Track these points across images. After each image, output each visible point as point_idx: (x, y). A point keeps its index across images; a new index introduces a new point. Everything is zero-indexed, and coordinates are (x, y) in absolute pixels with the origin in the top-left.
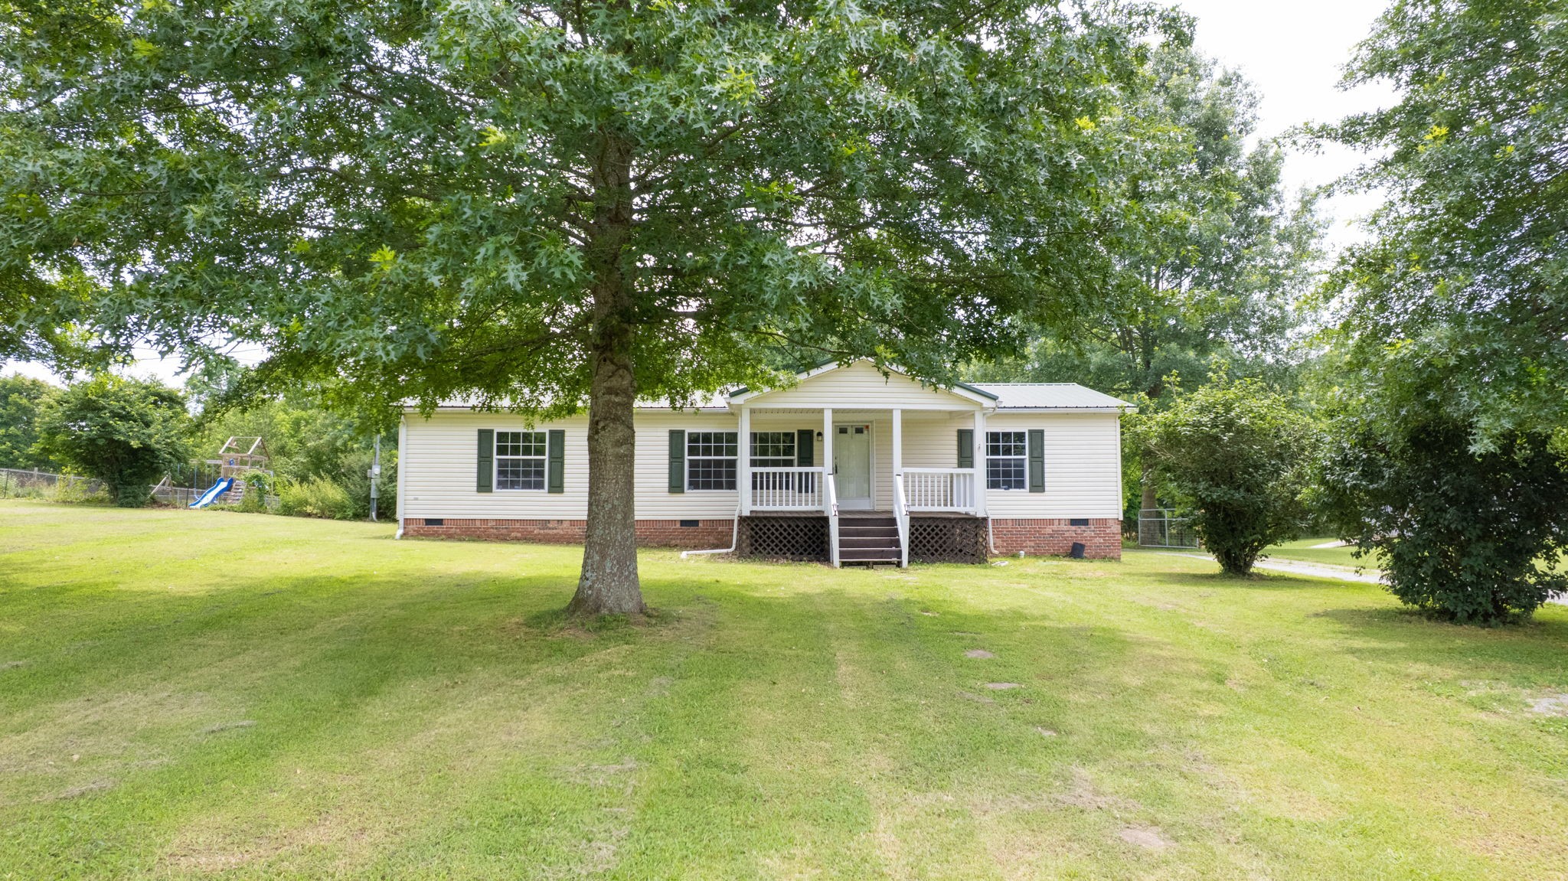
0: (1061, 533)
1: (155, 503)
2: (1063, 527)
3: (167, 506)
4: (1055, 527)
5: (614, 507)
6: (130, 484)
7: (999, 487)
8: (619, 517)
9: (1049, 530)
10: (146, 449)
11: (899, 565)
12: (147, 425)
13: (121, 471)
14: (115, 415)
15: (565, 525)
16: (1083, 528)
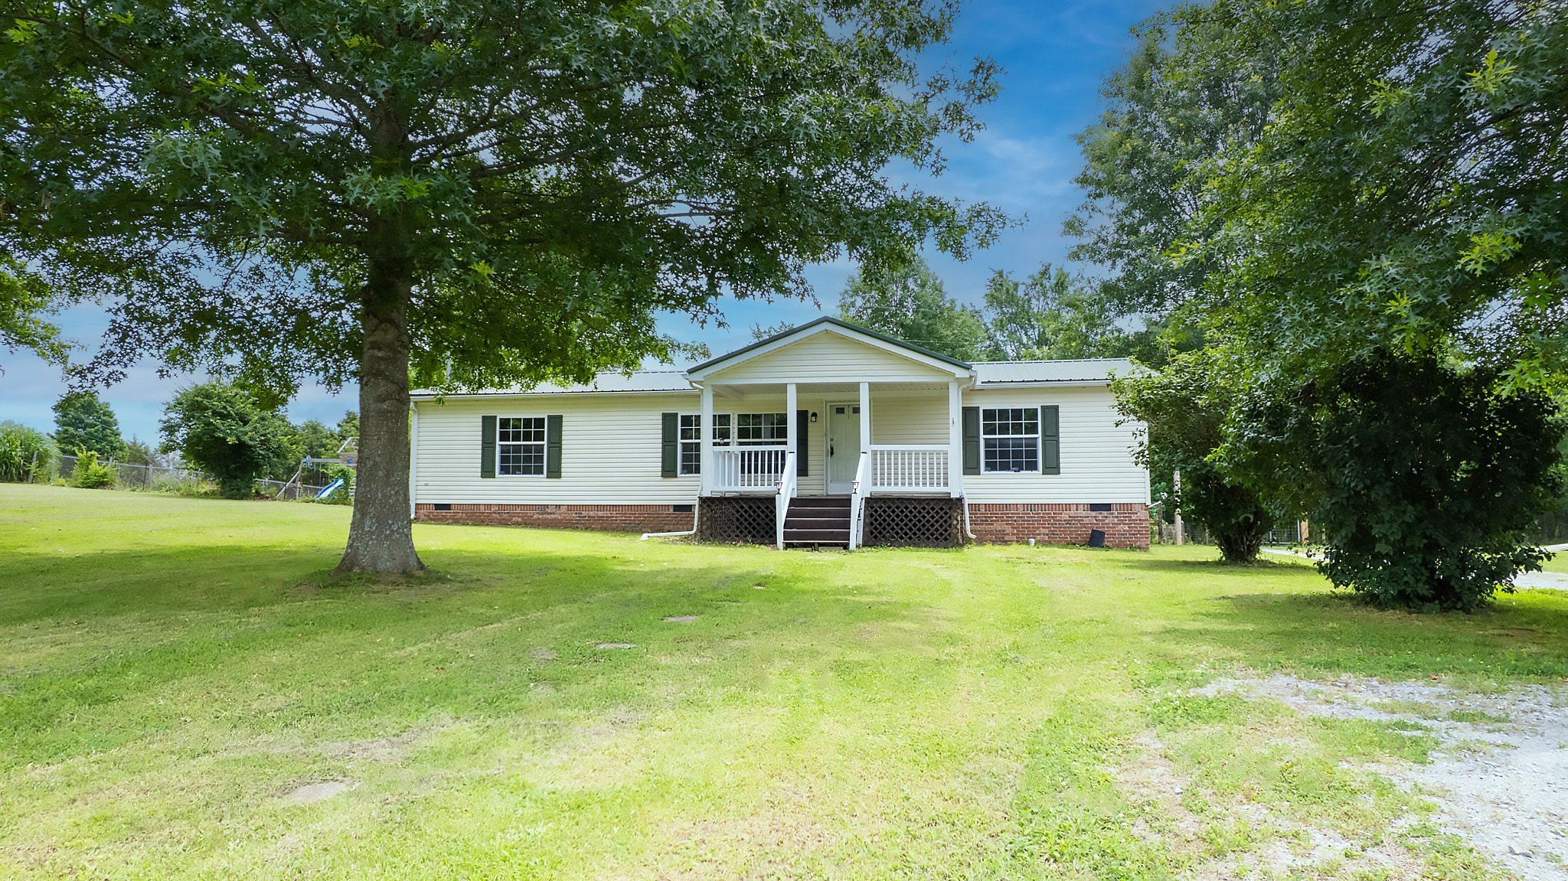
0: (1079, 519)
1: (258, 496)
2: (1081, 512)
3: (267, 498)
4: (1072, 513)
5: (376, 464)
6: (235, 478)
7: (1009, 469)
8: (381, 474)
9: (1065, 516)
10: (241, 446)
11: (846, 547)
12: (245, 423)
13: (227, 466)
14: (215, 413)
15: (563, 509)
16: (1105, 513)
